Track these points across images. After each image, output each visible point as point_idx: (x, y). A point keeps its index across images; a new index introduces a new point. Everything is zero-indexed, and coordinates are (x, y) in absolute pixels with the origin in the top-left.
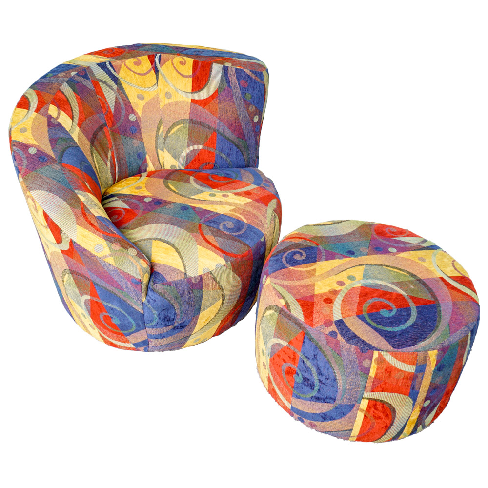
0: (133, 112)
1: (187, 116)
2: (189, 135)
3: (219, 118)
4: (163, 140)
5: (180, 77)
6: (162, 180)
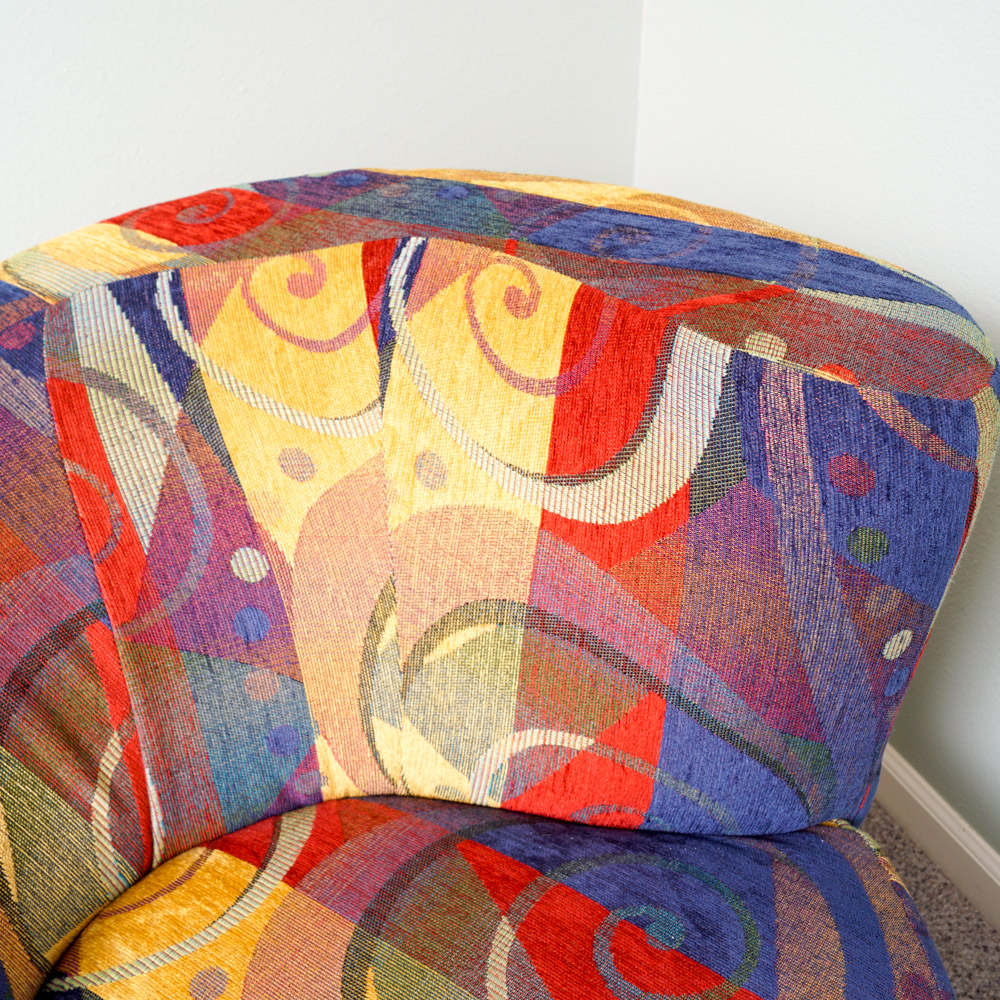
0: (253, 535)
1: (518, 591)
2: (522, 677)
4: (399, 679)
5: (498, 382)
6: (345, 930)
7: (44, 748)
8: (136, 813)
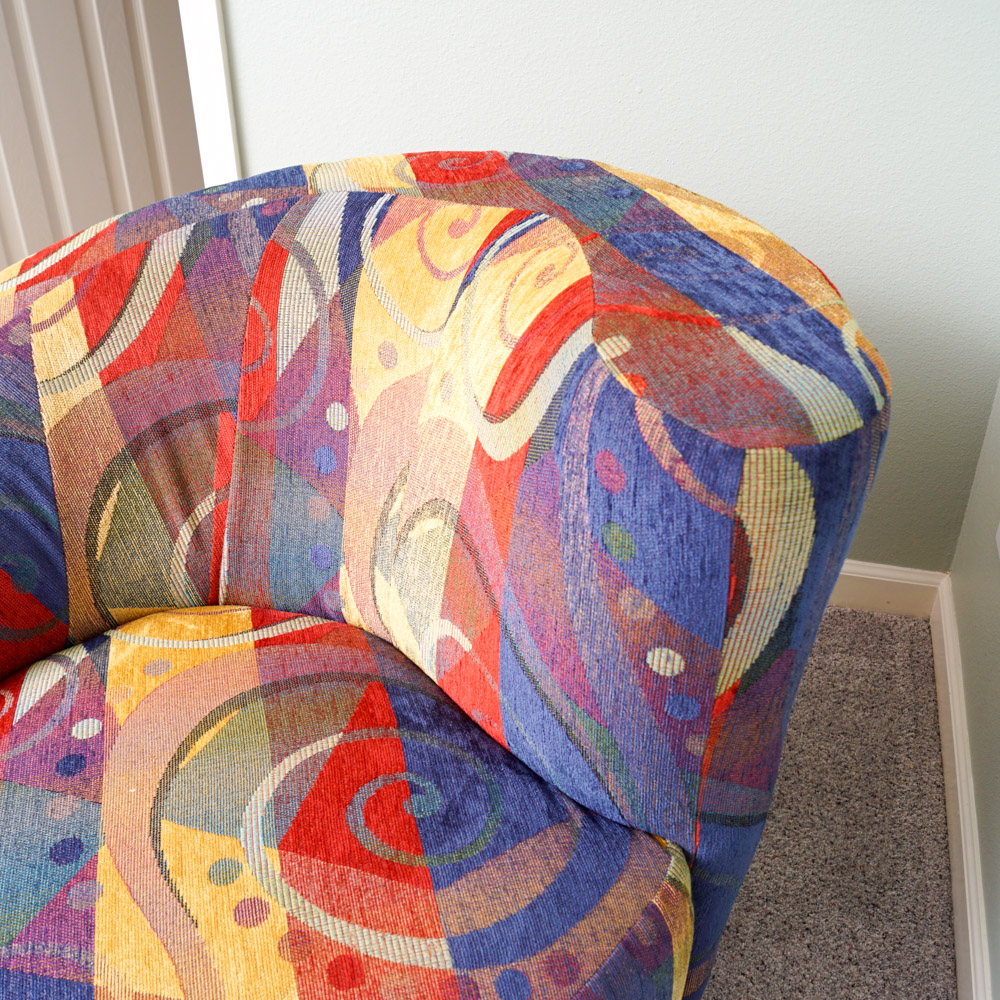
1: (457, 500)
2: (447, 572)
3: (510, 575)
4: (395, 543)
5: (496, 330)
6: (251, 682)
7: (162, 476)
8: (210, 555)
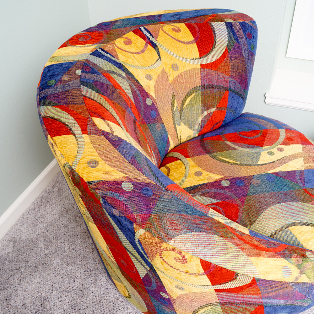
0: (148, 95)
1: (198, 83)
2: (202, 101)
3: (231, 76)
4: (179, 114)
5: (183, 45)
